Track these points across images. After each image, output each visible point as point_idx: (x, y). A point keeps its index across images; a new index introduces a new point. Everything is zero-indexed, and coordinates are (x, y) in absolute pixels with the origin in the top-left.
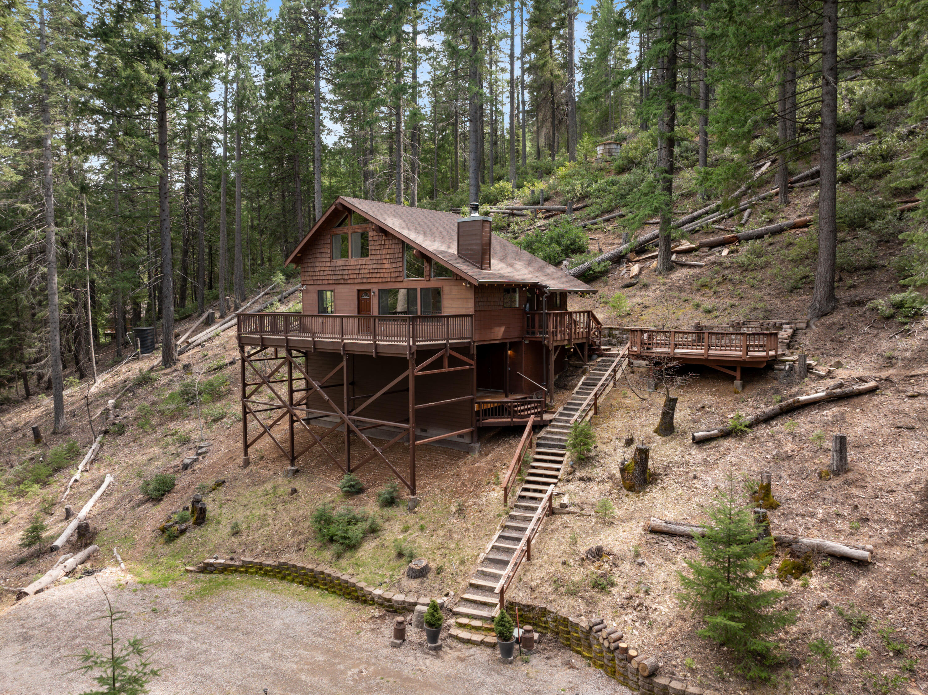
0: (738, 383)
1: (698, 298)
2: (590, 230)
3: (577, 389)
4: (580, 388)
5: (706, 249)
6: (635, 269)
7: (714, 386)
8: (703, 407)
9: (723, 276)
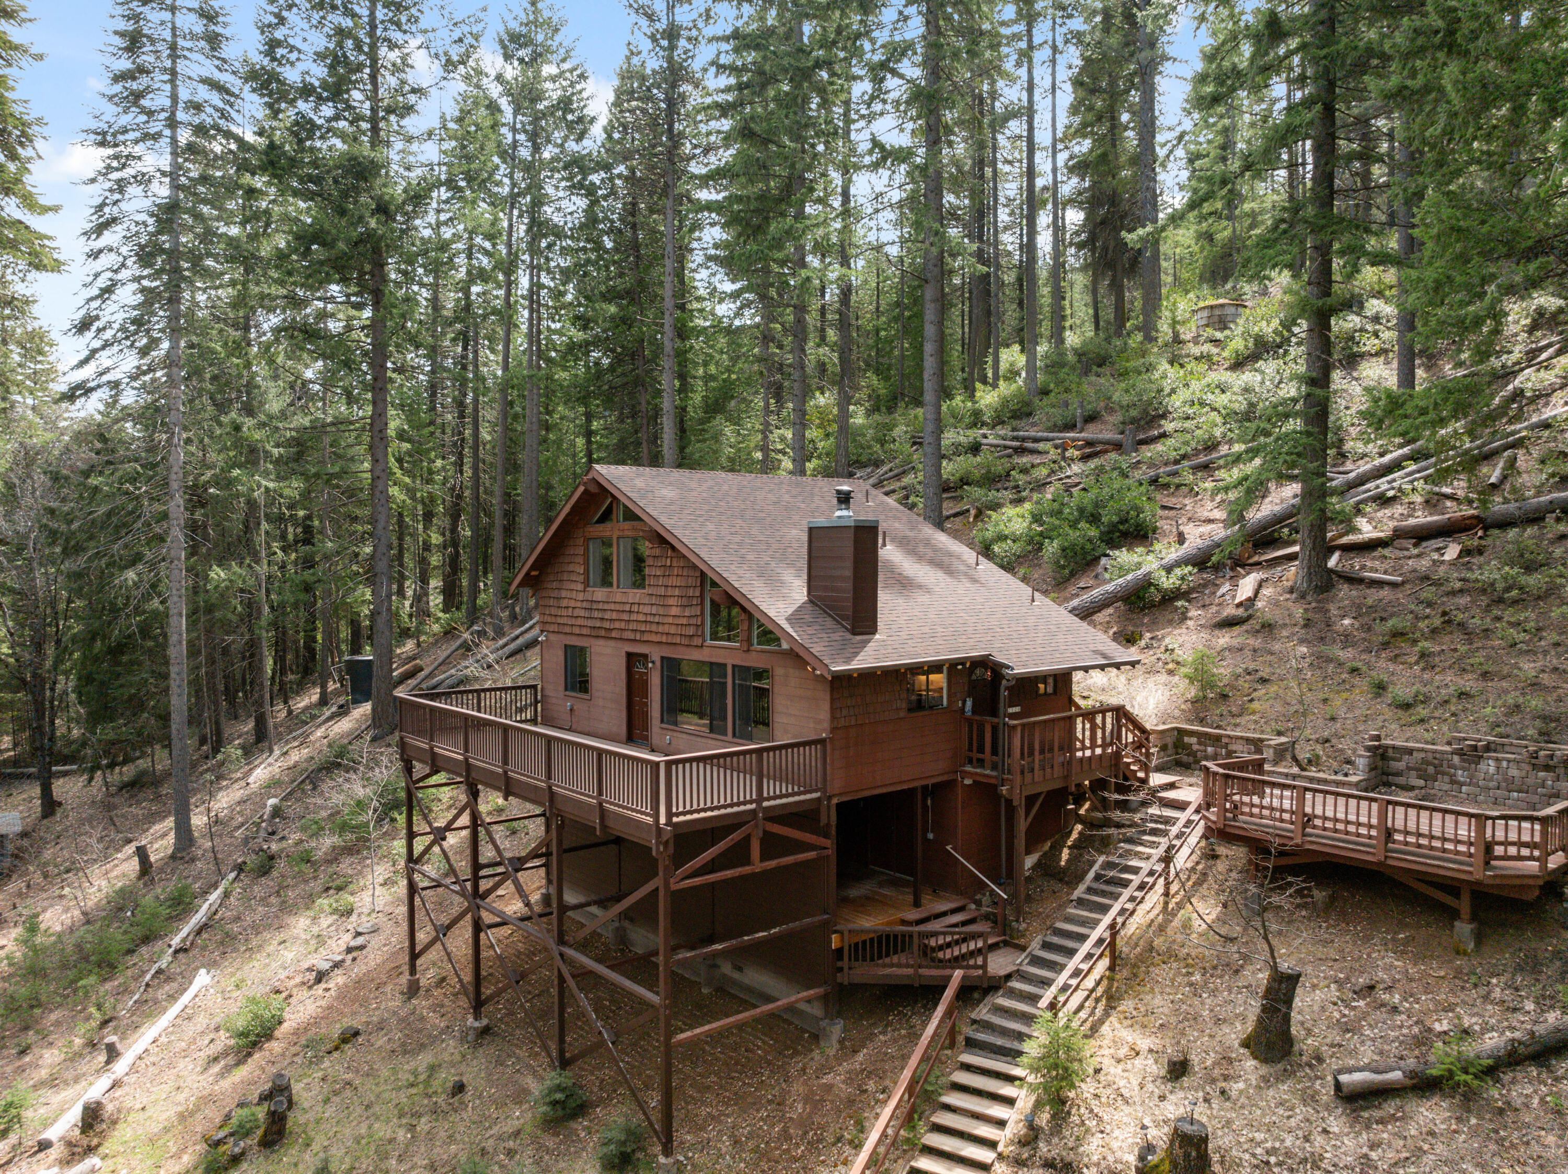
0: (1464, 929)
1: (1383, 667)
2: (1166, 486)
3: (1079, 891)
4: (1090, 890)
5: (1408, 543)
6: (1247, 585)
7: (1403, 926)
8: (1372, 988)
9: (1444, 614)
